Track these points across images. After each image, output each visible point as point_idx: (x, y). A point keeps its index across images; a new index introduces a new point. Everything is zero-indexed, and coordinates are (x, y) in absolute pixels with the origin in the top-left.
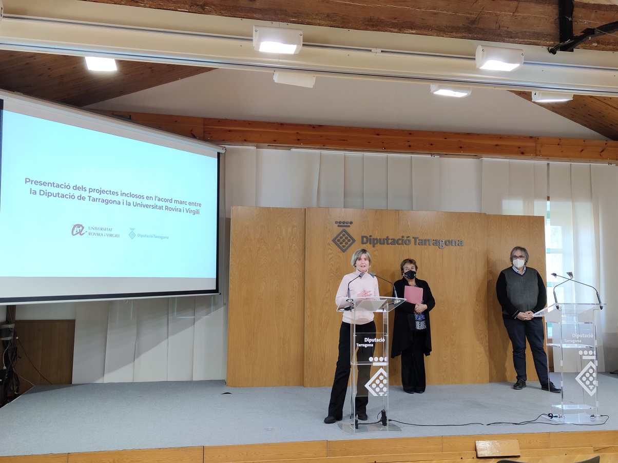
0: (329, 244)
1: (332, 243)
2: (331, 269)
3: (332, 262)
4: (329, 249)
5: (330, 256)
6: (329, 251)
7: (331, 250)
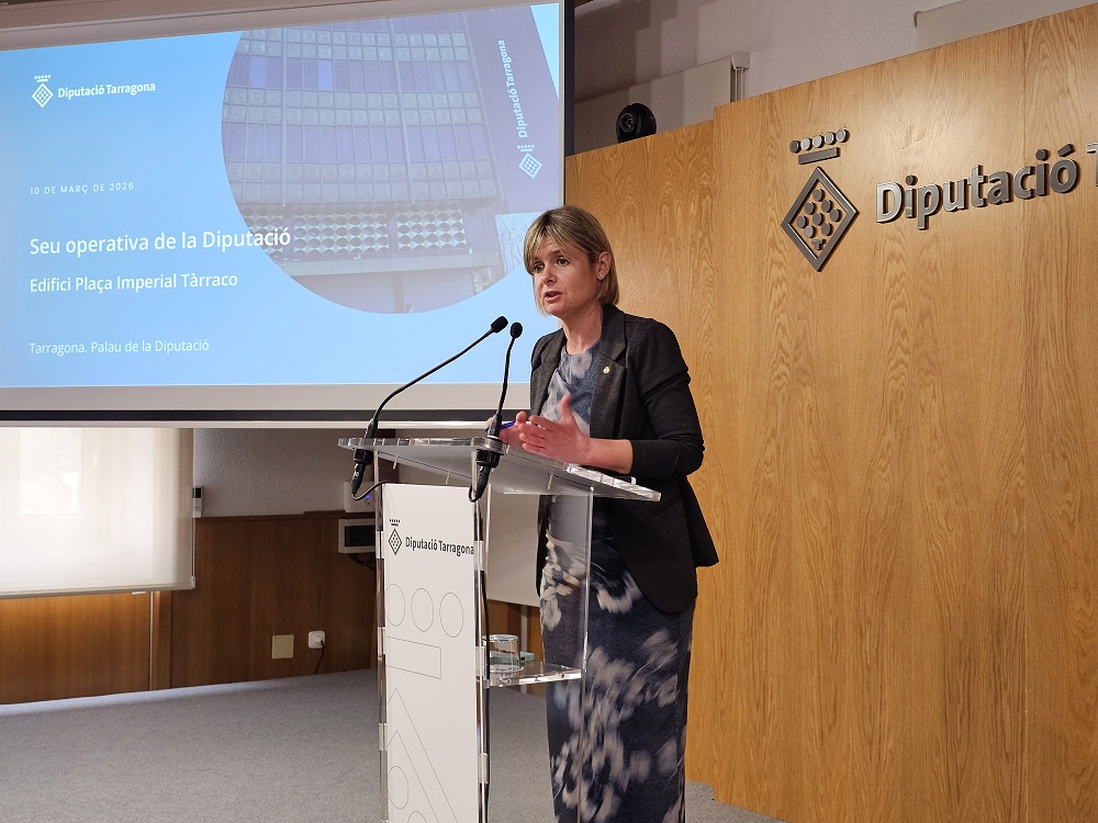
0: (773, 244)
1: (783, 236)
2: (780, 347)
3: (783, 318)
4: (773, 262)
5: (777, 293)
6: (776, 272)
7: (780, 265)
